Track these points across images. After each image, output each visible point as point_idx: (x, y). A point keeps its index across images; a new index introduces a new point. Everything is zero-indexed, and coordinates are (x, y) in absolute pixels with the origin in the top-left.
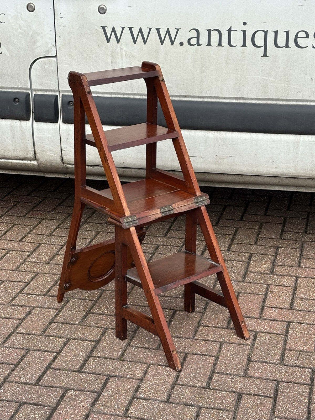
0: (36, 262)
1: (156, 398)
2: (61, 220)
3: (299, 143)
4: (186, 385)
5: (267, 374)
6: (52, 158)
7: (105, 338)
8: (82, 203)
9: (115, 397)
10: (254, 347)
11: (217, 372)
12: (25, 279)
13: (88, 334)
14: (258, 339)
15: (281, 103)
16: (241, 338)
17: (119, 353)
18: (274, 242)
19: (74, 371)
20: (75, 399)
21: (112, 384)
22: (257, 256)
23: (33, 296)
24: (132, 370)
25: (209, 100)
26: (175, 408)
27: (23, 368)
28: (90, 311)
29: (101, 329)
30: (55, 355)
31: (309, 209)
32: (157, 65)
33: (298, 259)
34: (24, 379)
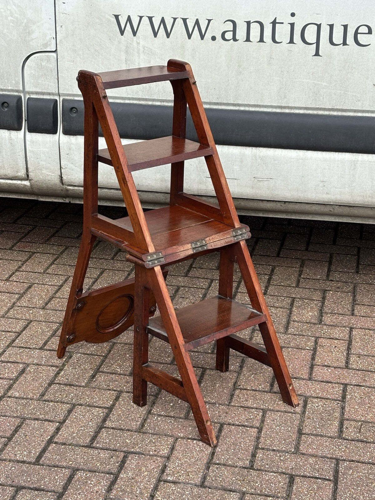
0: (27, 307)
1: (187, 481)
2: (57, 254)
3: (357, 163)
4: (224, 465)
5: (323, 451)
6: (49, 178)
7: (119, 404)
8: (92, 235)
9: (136, 480)
10: (305, 416)
11: (262, 448)
12: (16, 328)
13: (98, 399)
14: (309, 406)
15: (335, 113)
16: (288, 405)
17: (138, 423)
18: (320, 284)
19: (83, 446)
20: (86, 482)
21: (132, 462)
22: (301, 301)
23: (26, 350)
24: (156, 445)
25: (247, 109)
26: (213, 494)
27: (19, 442)
28: (99, 369)
29: (113, 392)
30: (58, 425)
31: (359, 243)
32: (187, 64)
33: (350, 305)
34: (21, 457)
